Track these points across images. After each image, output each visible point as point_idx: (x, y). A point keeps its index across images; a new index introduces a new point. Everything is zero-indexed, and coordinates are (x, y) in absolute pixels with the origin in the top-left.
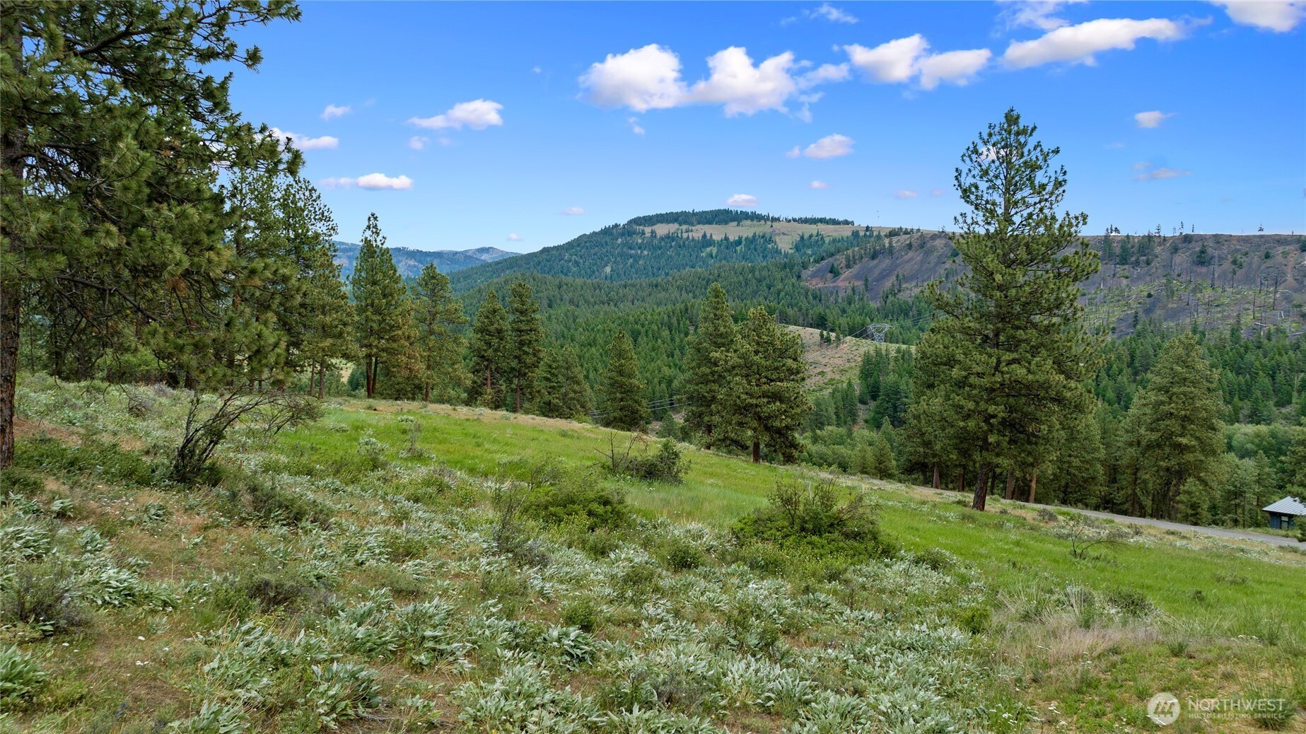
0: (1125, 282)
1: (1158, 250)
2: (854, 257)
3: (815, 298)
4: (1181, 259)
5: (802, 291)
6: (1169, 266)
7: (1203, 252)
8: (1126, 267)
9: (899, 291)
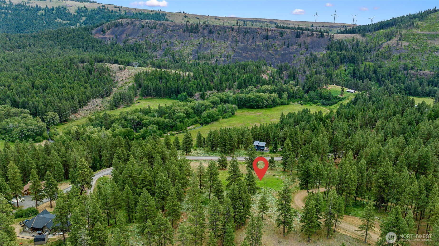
0: (192, 38)
1: (200, 28)
2: (109, 26)
3: (100, 43)
4: (205, 31)
5: (95, 40)
6: (203, 34)
7: (211, 30)
8: (192, 33)
9: (128, 40)
